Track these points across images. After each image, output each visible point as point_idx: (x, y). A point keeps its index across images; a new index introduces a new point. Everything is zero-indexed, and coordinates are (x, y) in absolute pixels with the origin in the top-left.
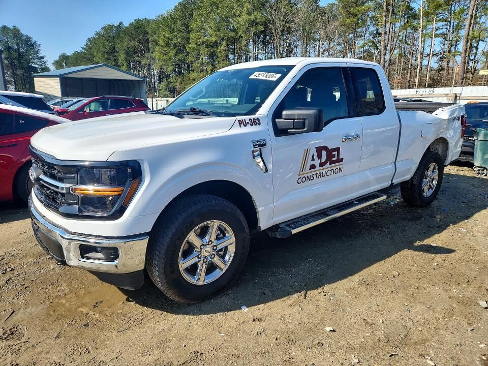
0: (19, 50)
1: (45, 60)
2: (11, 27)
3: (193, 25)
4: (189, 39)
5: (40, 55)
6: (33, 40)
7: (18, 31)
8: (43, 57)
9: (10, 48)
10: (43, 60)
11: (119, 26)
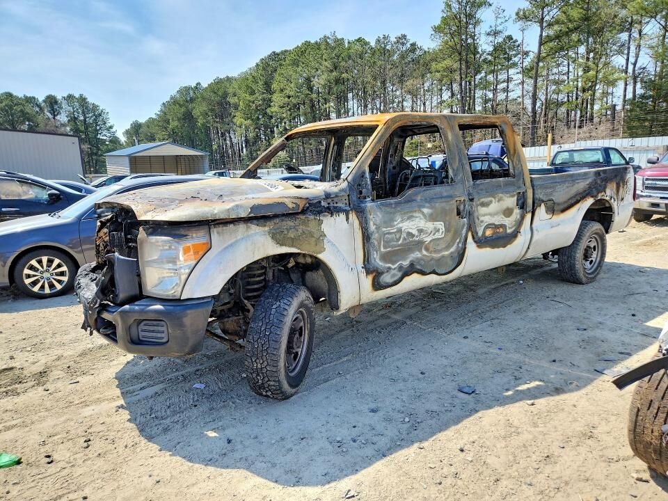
0: (85, 120)
1: (114, 130)
2: (77, 96)
3: (275, 86)
4: (270, 100)
5: (108, 125)
6: (101, 108)
7: (85, 99)
8: (111, 127)
9: (76, 118)
10: (112, 130)
11: (196, 88)
